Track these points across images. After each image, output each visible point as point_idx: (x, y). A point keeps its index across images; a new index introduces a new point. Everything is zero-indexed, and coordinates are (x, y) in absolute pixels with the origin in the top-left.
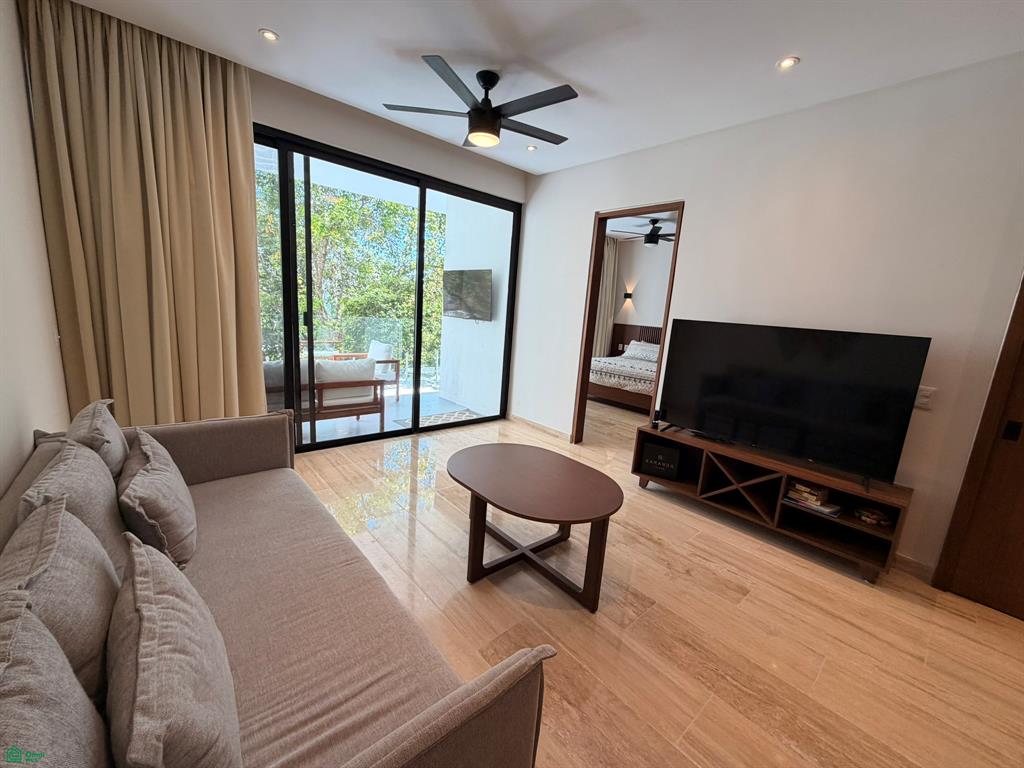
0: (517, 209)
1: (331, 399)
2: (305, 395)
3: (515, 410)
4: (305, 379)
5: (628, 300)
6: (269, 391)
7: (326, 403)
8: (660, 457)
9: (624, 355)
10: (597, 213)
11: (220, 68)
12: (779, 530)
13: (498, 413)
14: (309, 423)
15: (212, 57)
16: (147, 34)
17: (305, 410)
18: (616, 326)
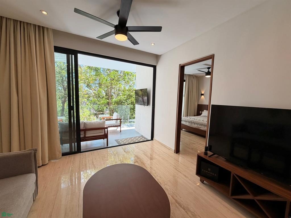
0: (155, 67)
5: (202, 96)
7: (87, 136)
8: (209, 170)
9: (201, 115)
13: (150, 139)
16: (16, 21)
18: (198, 105)
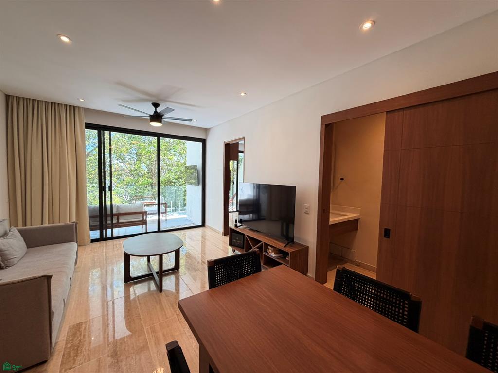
0: (204, 142)
1: (123, 220)
2: (109, 219)
3: (207, 224)
4: (109, 212)
6: (90, 217)
7: (120, 221)
8: (237, 239)
10: (224, 142)
11: (72, 109)
12: (264, 266)
13: (201, 224)
14: (110, 230)
15: (70, 106)
16: (47, 103)
17: (109, 224)
